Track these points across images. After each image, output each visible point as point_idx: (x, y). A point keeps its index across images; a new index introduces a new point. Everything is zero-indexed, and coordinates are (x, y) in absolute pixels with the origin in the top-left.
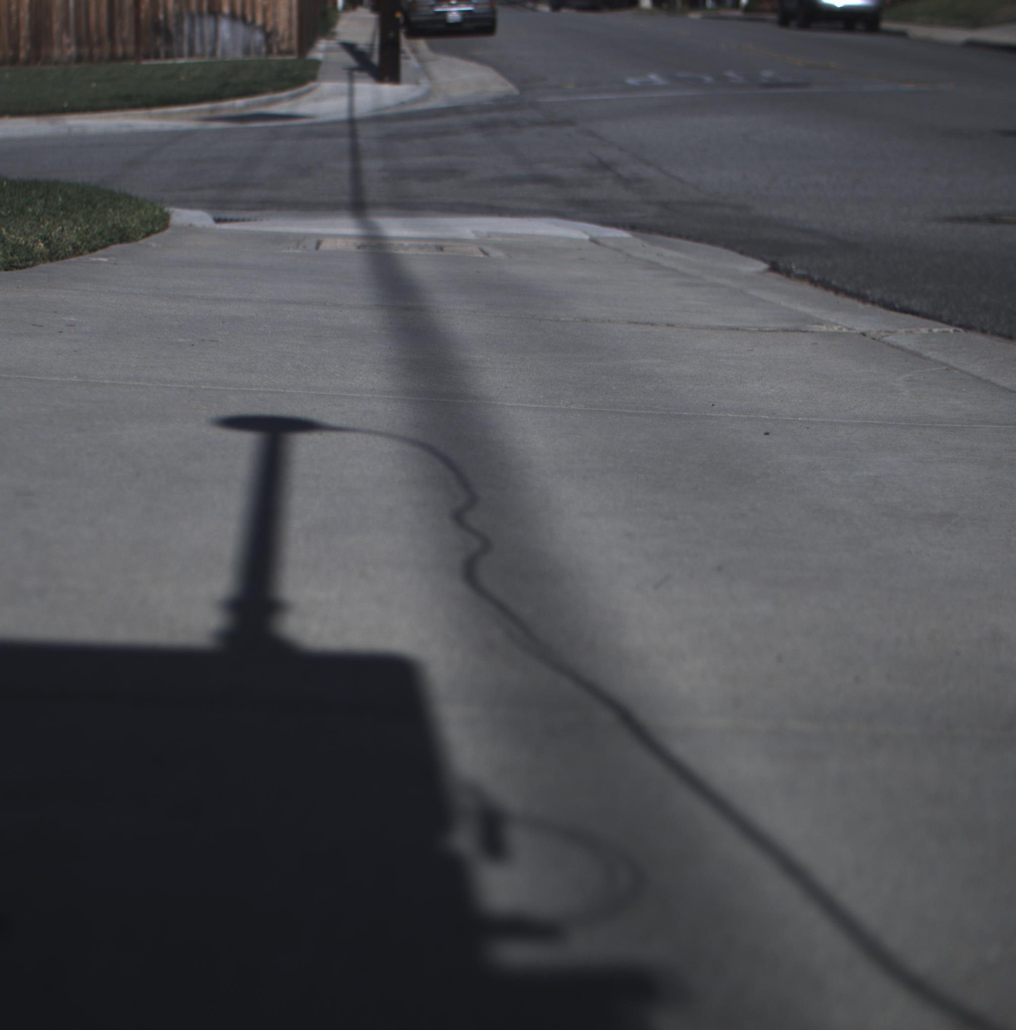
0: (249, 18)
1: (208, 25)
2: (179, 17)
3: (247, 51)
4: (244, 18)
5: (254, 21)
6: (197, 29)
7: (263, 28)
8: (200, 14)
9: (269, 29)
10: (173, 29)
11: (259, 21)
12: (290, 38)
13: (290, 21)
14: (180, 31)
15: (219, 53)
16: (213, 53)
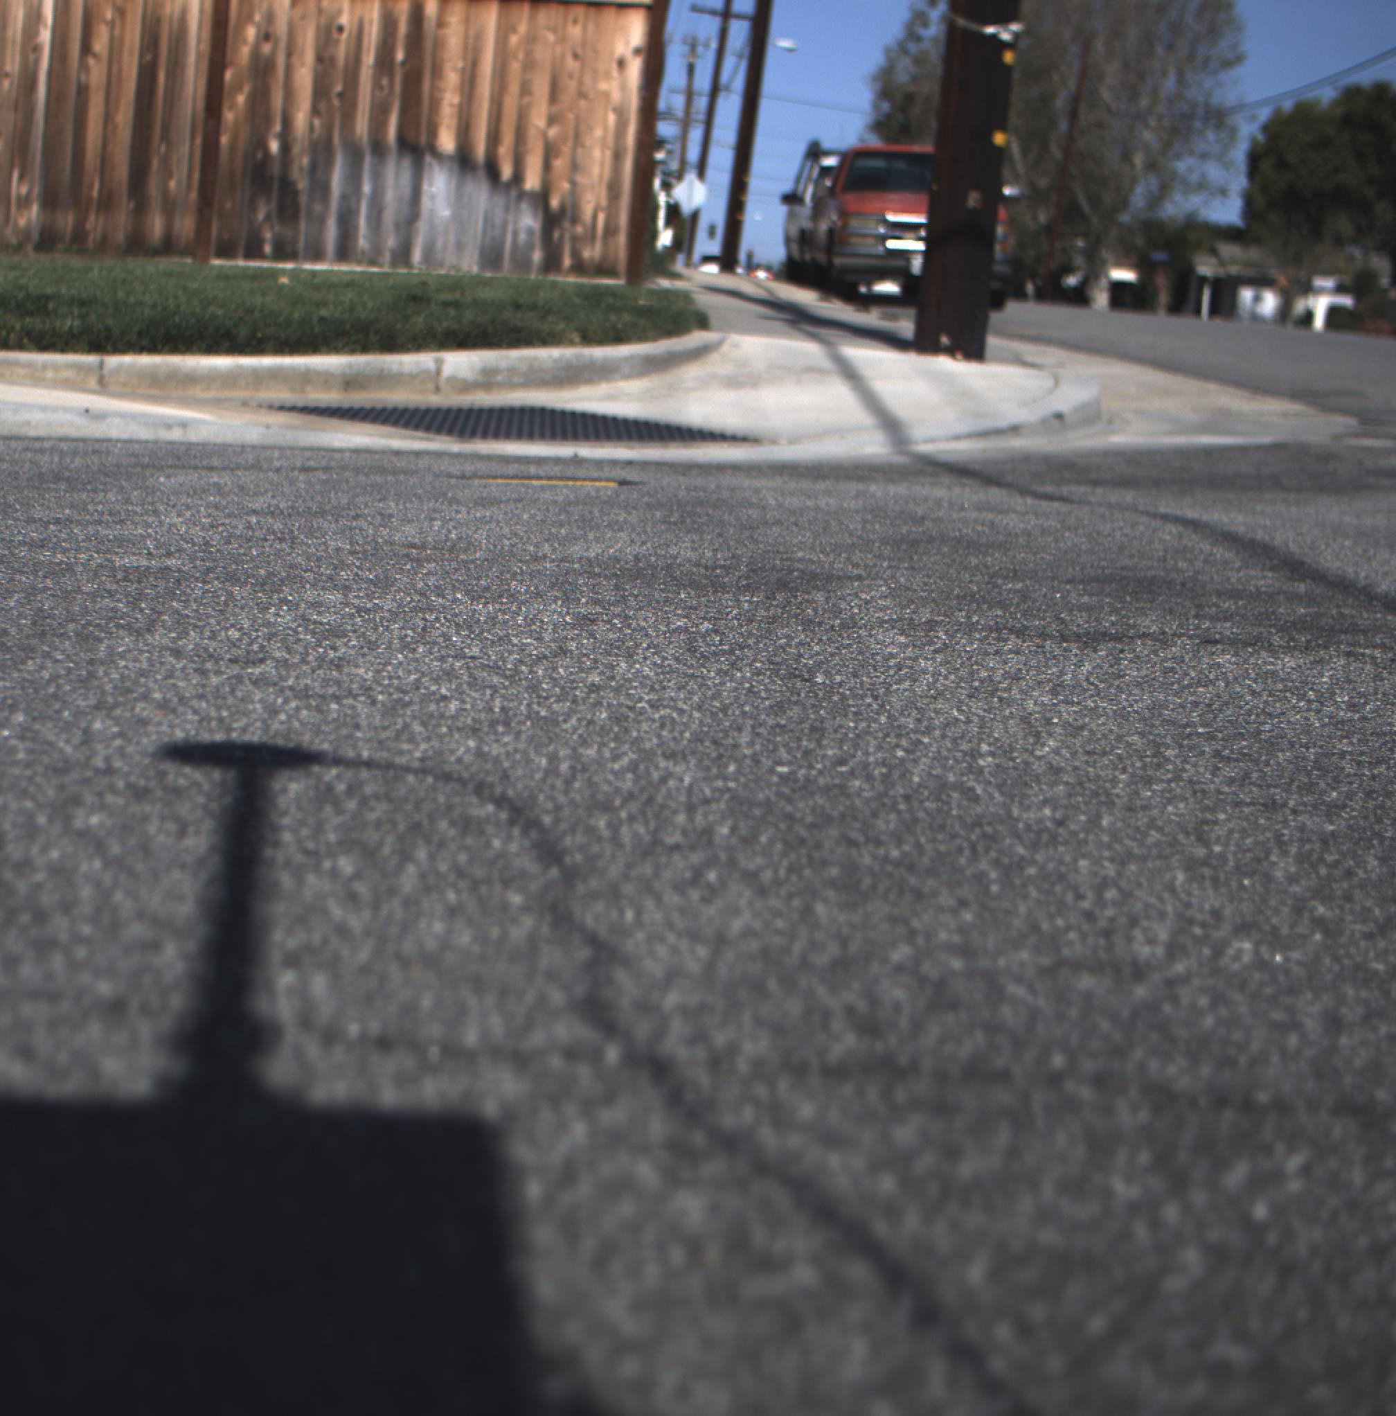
0: (507, 172)
1: (396, 177)
2: (322, 151)
3: (492, 257)
4: (492, 170)
5: (518, 178)
6: (367, 188)
7: (542, 198)
8: (378, 148)
9: (555, 203)
10: (302, 184)
11: (532, 181)
12: (610, 231)
13: (613, 189)
14: (321, 188)
15: (417, 256)
16: (403, 255)
